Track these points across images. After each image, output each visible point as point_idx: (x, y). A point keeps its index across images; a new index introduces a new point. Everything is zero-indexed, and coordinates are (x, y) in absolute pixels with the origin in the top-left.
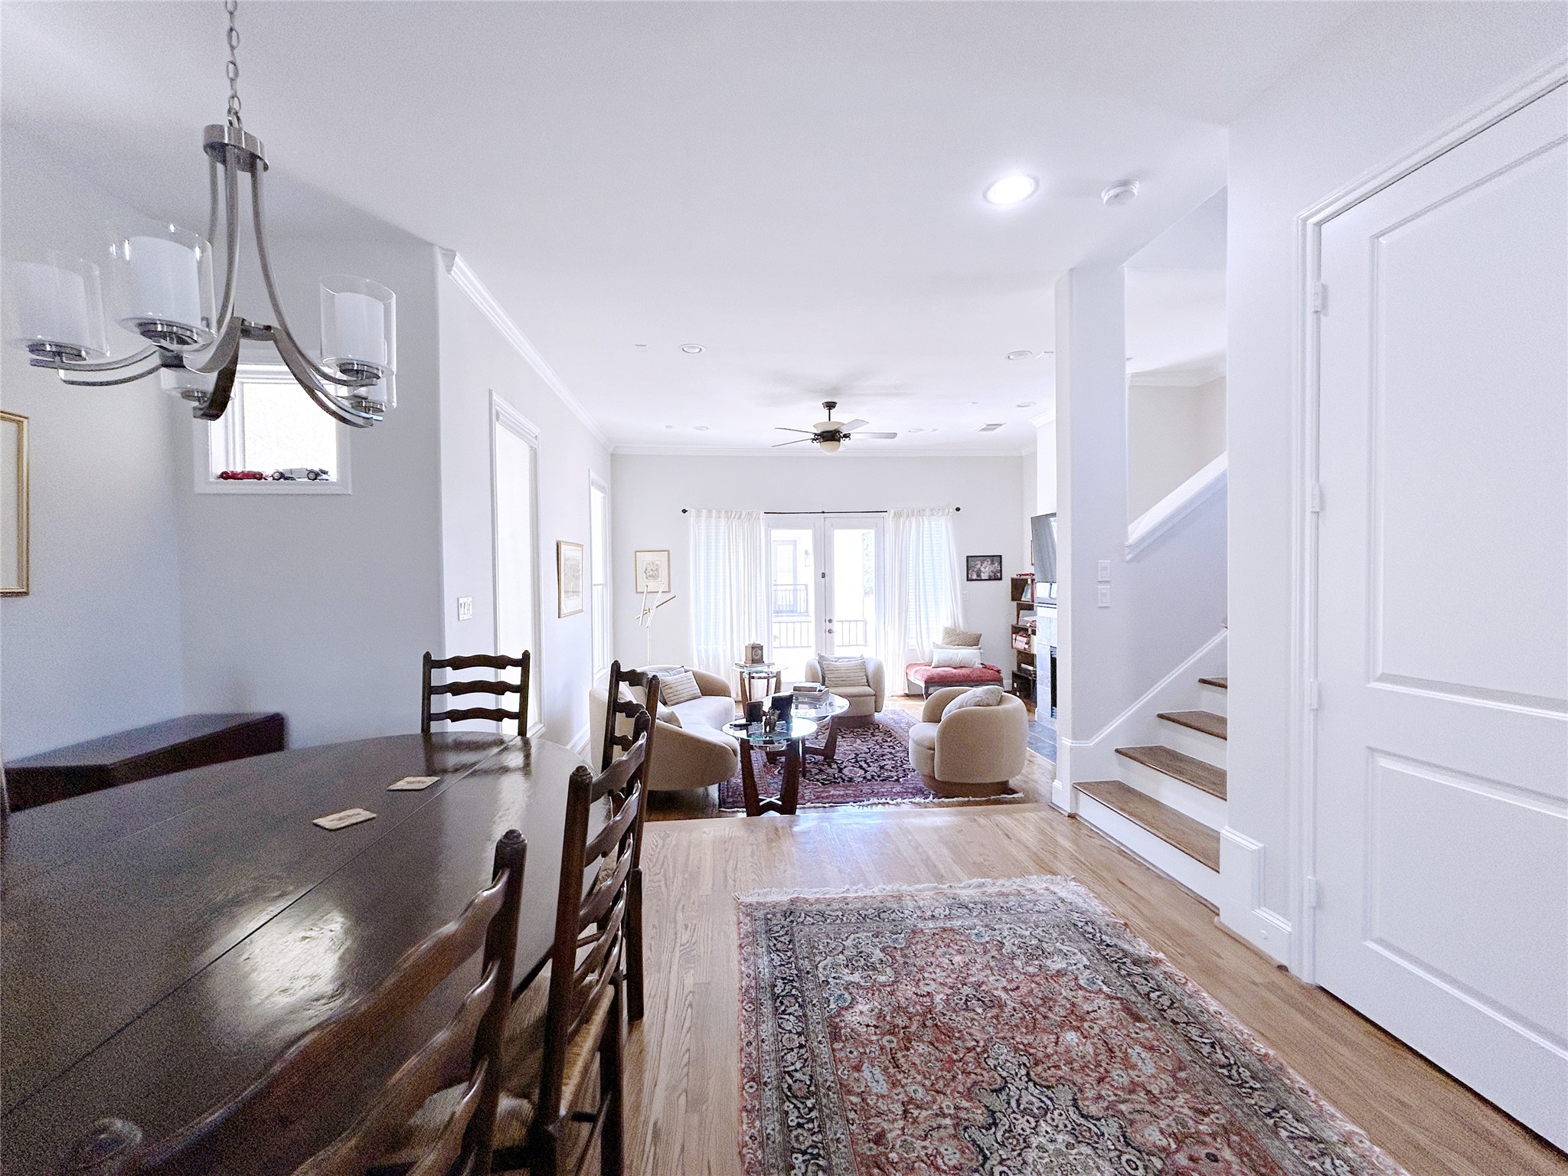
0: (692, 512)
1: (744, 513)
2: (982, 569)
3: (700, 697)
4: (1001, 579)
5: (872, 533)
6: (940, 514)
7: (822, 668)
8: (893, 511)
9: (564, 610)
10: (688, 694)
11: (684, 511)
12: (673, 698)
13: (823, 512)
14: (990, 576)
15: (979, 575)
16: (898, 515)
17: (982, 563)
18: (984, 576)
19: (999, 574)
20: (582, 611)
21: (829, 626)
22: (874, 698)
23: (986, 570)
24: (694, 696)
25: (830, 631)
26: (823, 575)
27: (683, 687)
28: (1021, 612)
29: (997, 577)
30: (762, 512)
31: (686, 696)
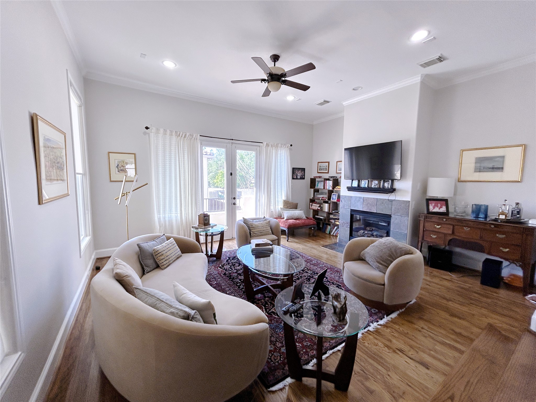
0: (153, 130)
1: (188, 134)
2: (298, 174)
3: (181, 256)
4: (304, 179)
5: (254, 153)
6: (284, 147)
7: (248, 227)
8: (265, 143)
9: (46, 195)
10: (174, 256)
11: (147, 128)
12: (165, 263)
13: (232, 140)
14: (300, 177)
15: (297, 177)
16: (267, 145)
17: (298, 171)
18: (299, 177)
19: (304, 177)
20: (68, 195)
21: (234, 201)
22: (277, 240)
23: (299, 174)
24: (178, 256)
25: (234, 204)
26: (231, 174)
27: (170, 252)
28: (315, 193)
29: (302, 178)
30: (199, 135)
31: (173, 258)
